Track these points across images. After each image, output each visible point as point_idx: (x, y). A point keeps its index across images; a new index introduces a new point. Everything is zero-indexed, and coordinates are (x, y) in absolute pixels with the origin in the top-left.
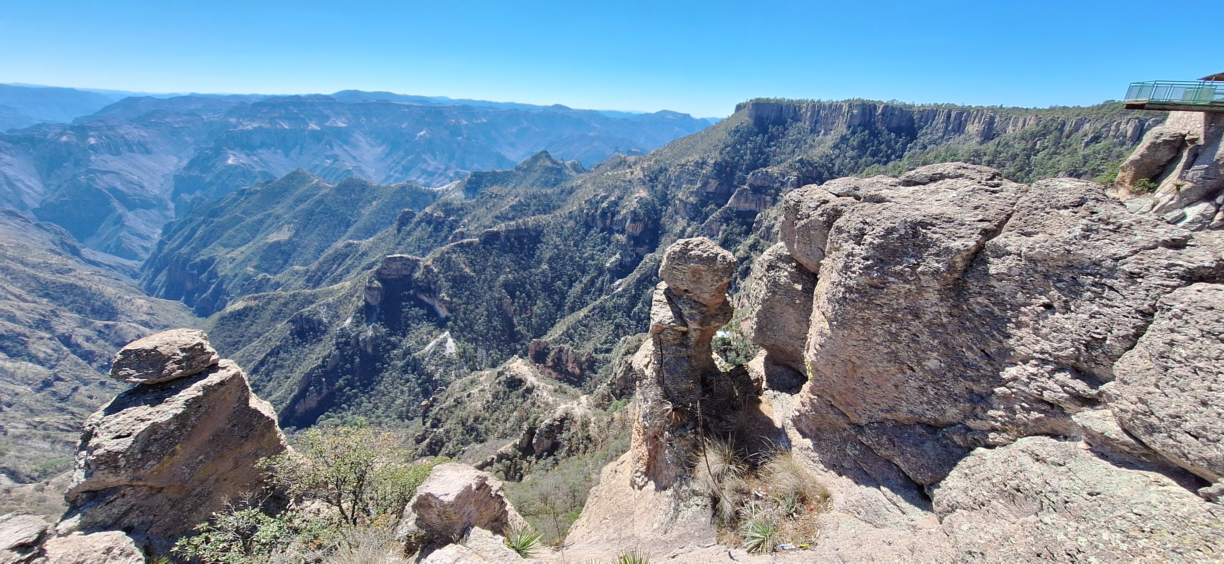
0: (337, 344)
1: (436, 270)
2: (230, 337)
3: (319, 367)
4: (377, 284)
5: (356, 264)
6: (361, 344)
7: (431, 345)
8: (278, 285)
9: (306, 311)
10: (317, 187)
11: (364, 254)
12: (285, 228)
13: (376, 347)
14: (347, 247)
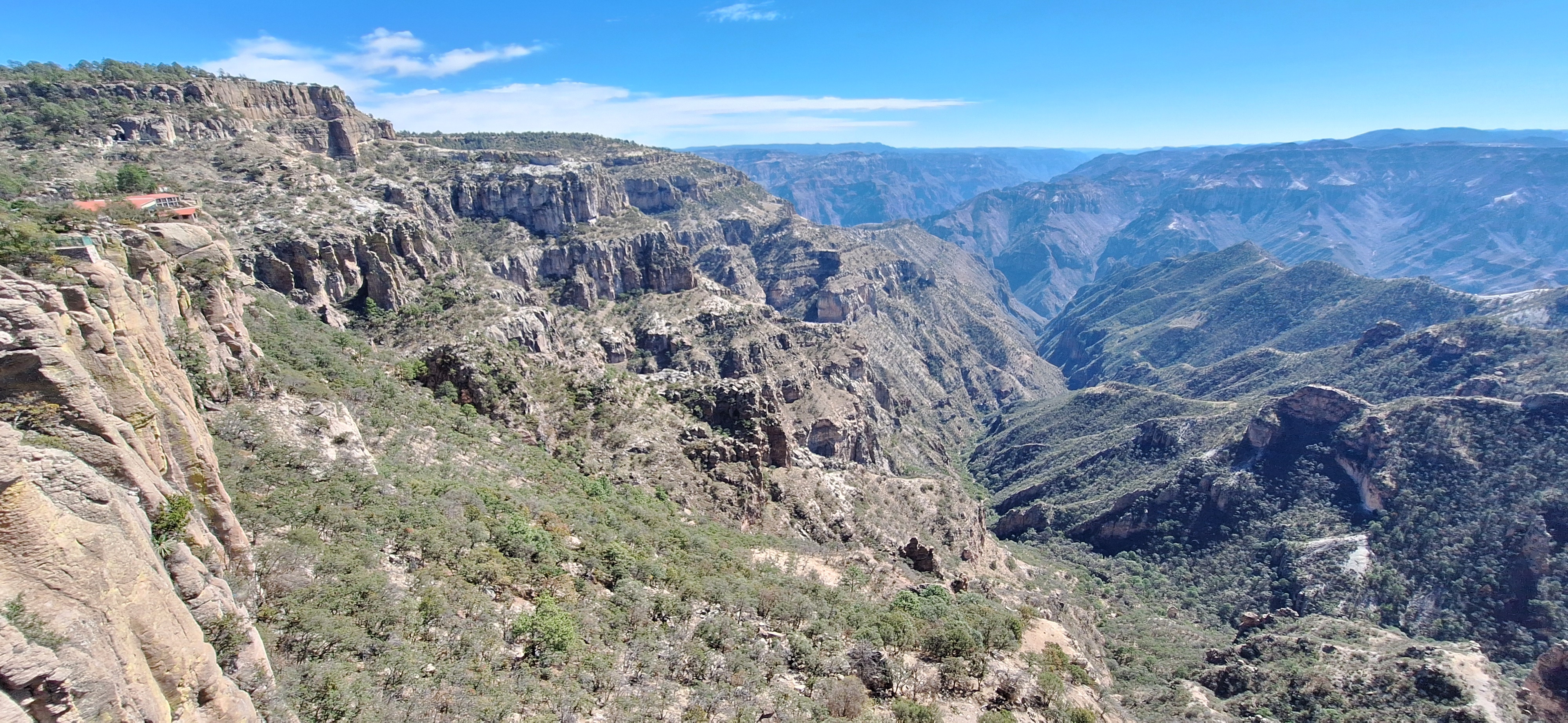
0: (1182, 476)
1: (1388, 430)
2: (1077, 420)
3: (1148, 493)
4: (1273, 418)
5: (1265, 383)
6: (1213, 492)
7: (1322, 541)
8: (1156, 380)
10: (1262, 269)
11: (1284, 373)
12: (1196, 315)
13: (1231, 505)
14: (1263, 356)
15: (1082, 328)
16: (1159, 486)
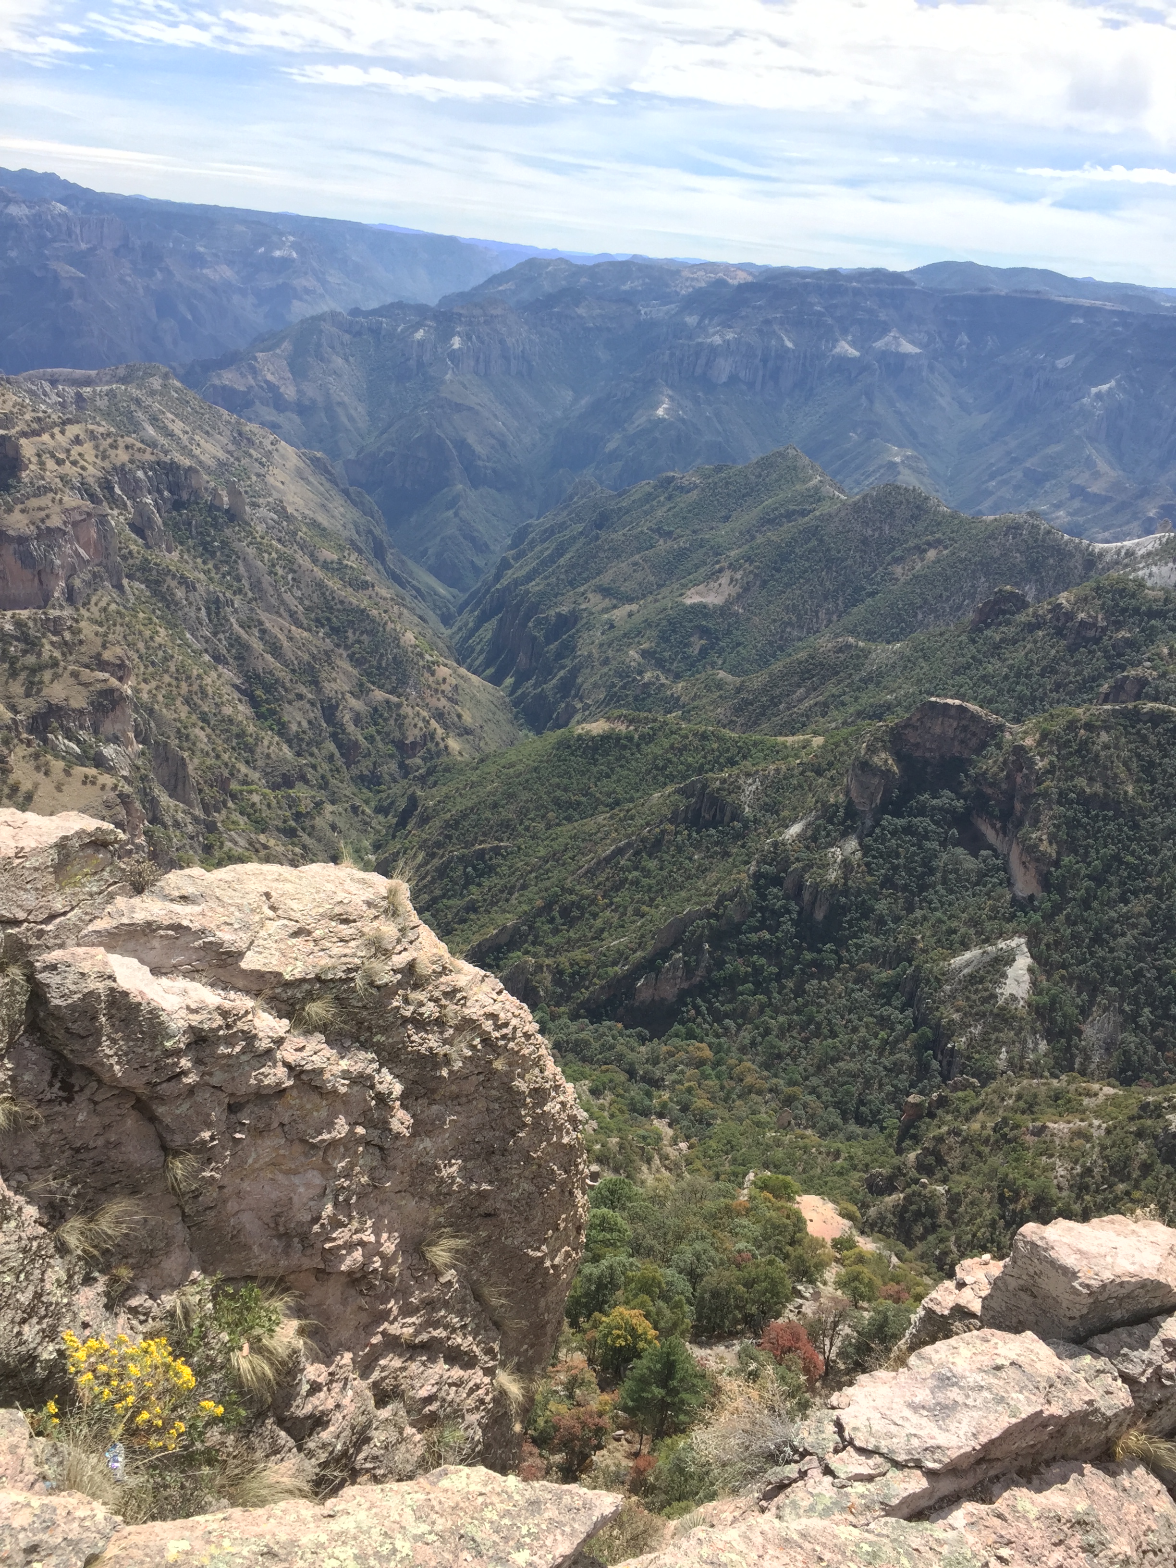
0: (757, 876)
1: (1041, 764)
3: (709, 914)
4: (883, 759)
5: (848, 698)
6: (806, 896)
7: (968, 955)
8: (673, 703)
9: (717, 778)
10: (816, 496)
11: (875, 679)
12: (724, 580)
13: (836, 912)
14: (840, 650)
15: (534, 609)
16: (723, 898)
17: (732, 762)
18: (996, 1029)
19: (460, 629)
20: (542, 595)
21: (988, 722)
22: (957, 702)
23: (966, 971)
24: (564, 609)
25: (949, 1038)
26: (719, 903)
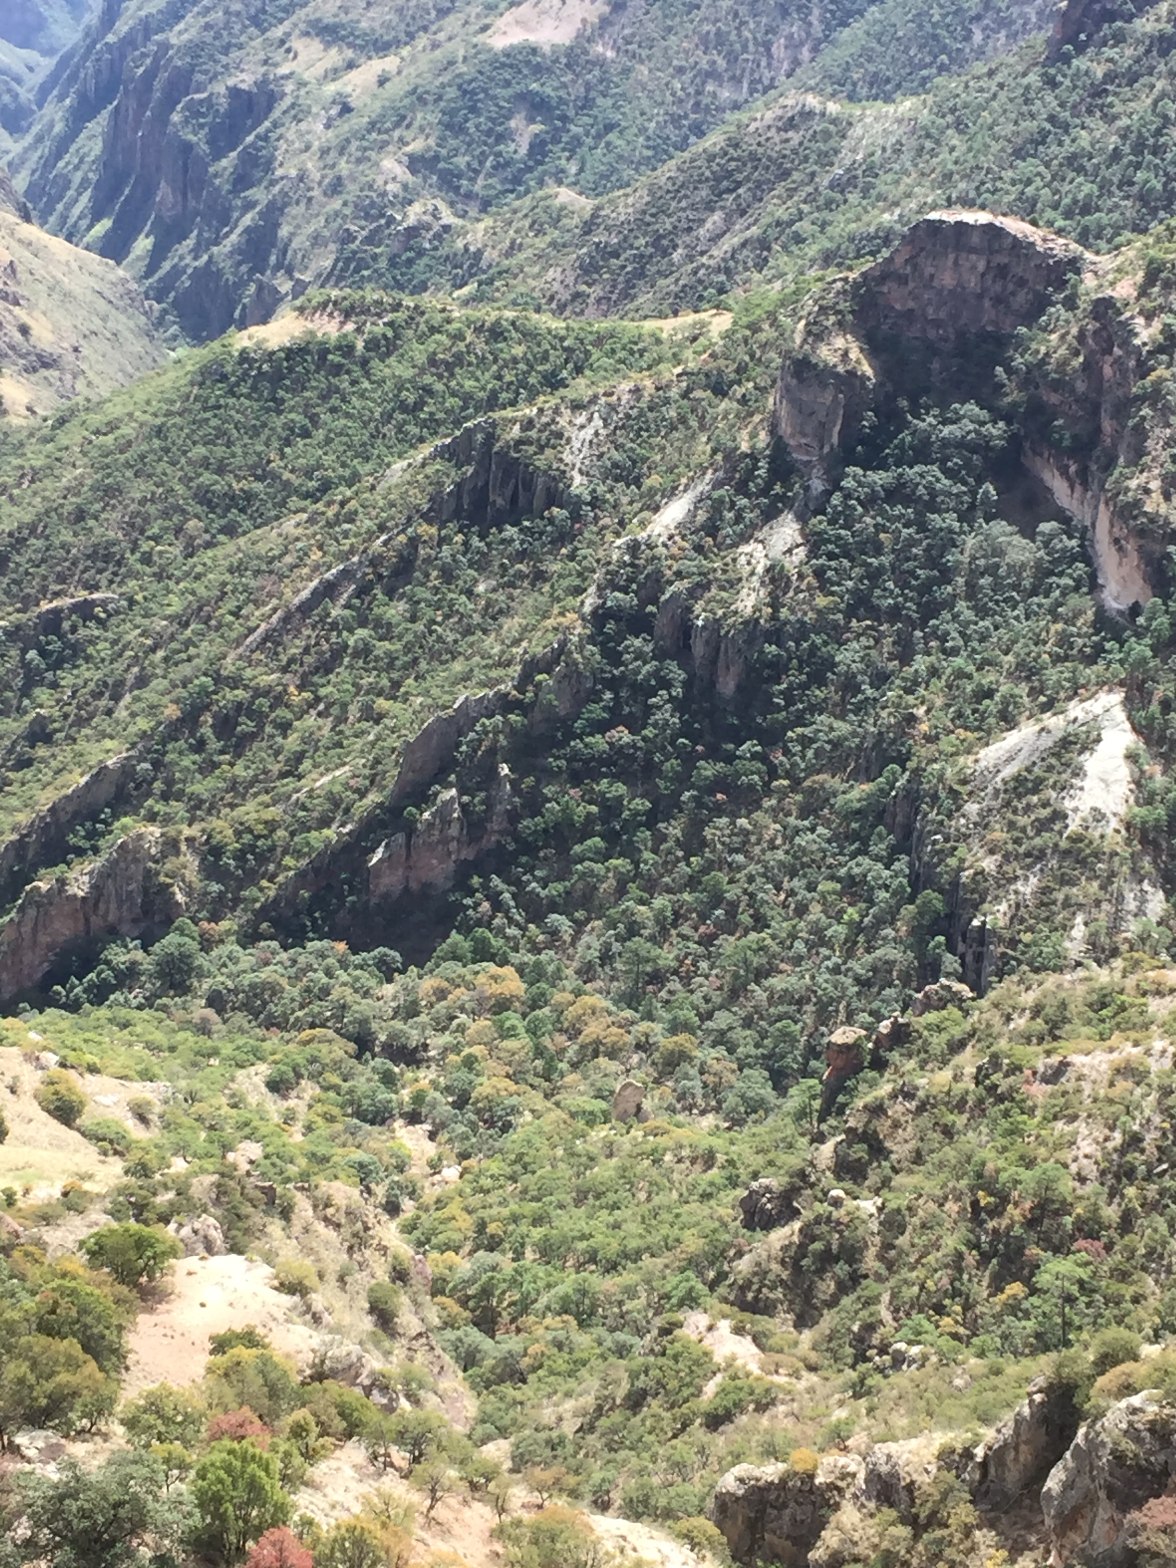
1: (1146, 334)
4: (842, 348)
8: (471, 264)
9: (516, 419)
13: (758, 676)
15: (182, 83)
16: (533, 667)
17: (553, 382)
18: (1065, 881)
19: (39, 139)
20: (195, 49)
21: (1047, 254)
22: (983, 218)
23: (1009, 771)
24: (245, 80)
25: (976, 907)
26: (526, 679)
